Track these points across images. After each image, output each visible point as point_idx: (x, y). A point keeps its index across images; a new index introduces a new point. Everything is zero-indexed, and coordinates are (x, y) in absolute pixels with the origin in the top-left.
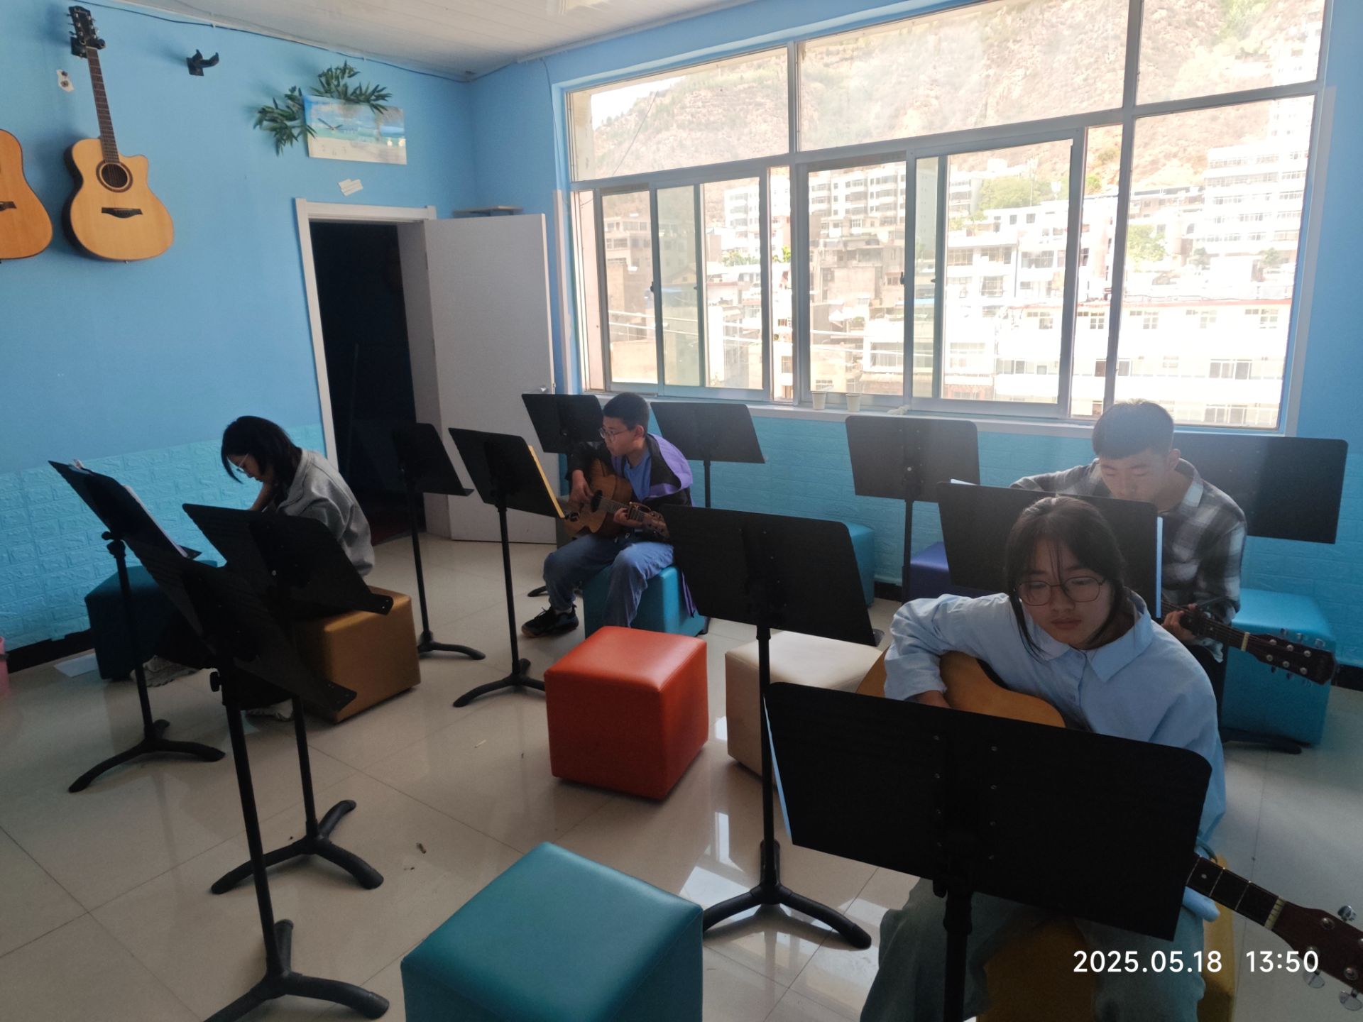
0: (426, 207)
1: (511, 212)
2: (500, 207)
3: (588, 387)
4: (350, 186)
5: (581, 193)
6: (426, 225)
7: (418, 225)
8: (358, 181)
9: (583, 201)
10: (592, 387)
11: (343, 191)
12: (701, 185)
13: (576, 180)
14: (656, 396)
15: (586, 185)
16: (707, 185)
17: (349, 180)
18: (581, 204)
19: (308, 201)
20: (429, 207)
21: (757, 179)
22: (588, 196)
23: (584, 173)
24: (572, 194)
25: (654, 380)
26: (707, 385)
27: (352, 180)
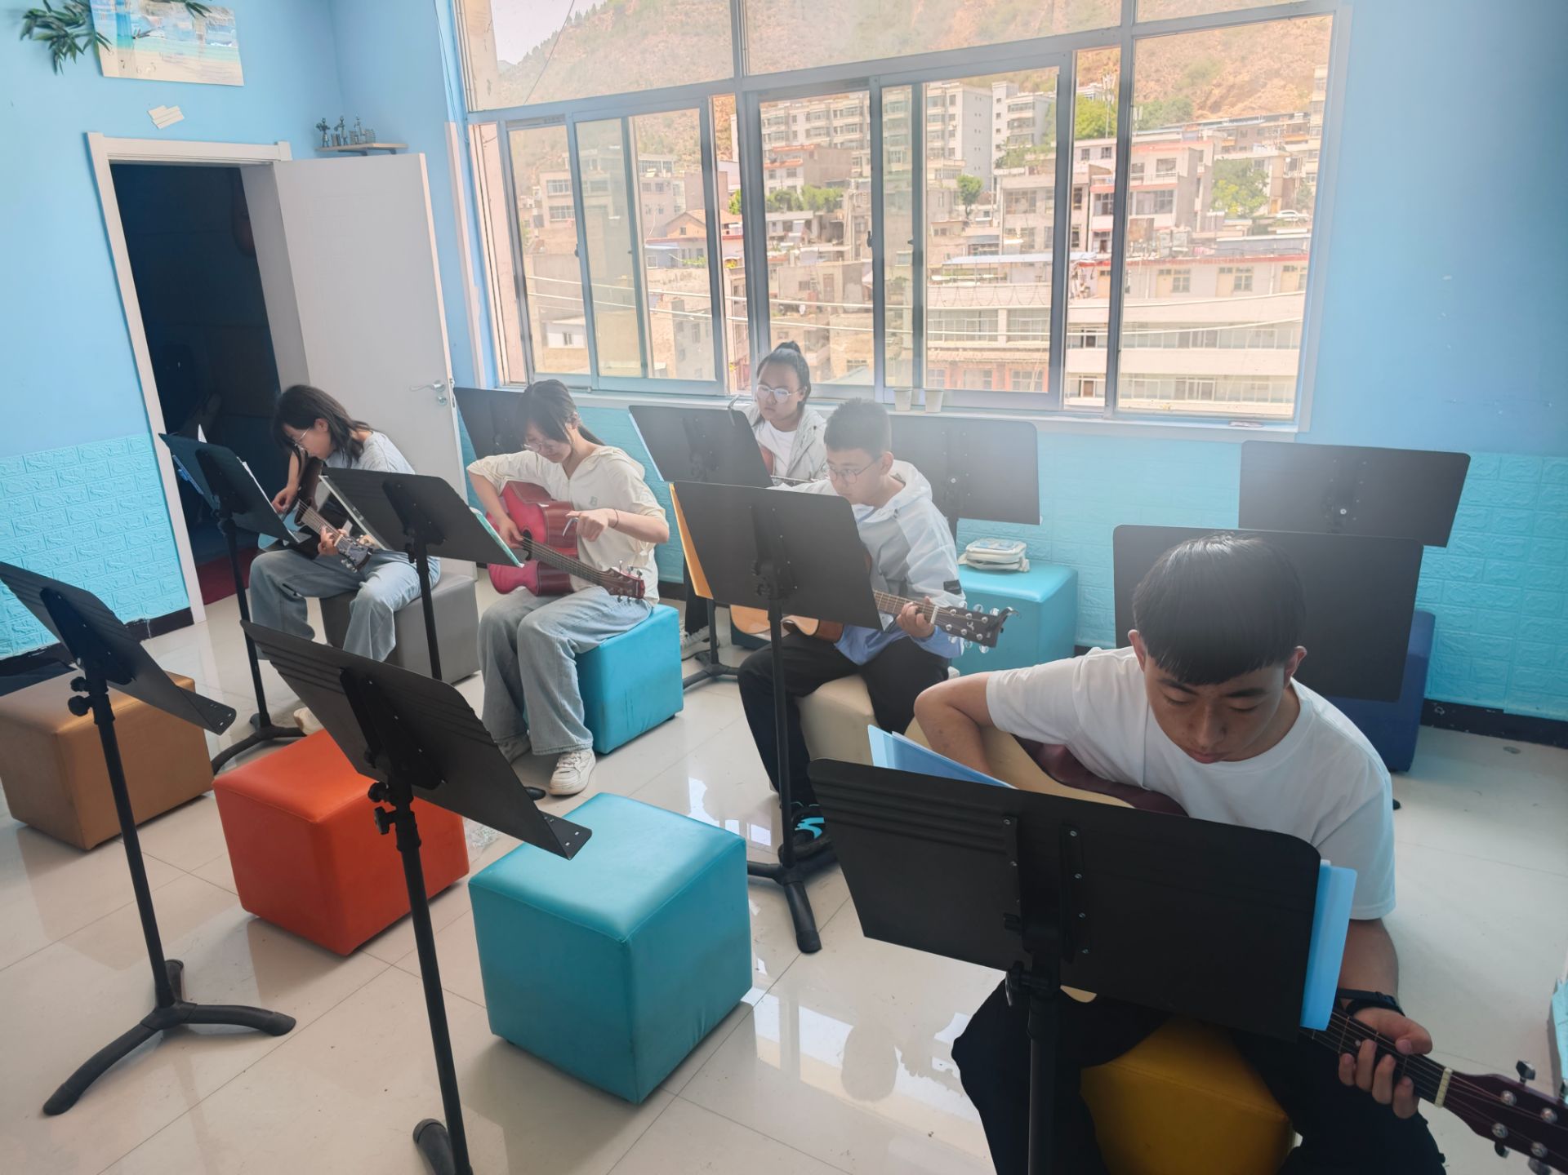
0: (276, 144)
1: (393, 151)
2: (375, 145)
3: (507, 380)
4: (166, 116)
5: (483, 127)
6: (276, 169)
7: (266, 167)
8: (176, 108)
9: (486, 138)
10: (512, 380)
11: (156, 122)
12: (630, 119)
13: (475, 109)
14: (589, 390)
15: (488, 116)
16: (637, 118)
17: (163, 107)
18: (484, 141)
19: (105, 136)
20: (279, 143)
21: (696, 112)
22: (490, 130)
23: (484, 101)
24: (470, 127)
25: (587, 371)
26: (650, 376)
27: (168, 108)
